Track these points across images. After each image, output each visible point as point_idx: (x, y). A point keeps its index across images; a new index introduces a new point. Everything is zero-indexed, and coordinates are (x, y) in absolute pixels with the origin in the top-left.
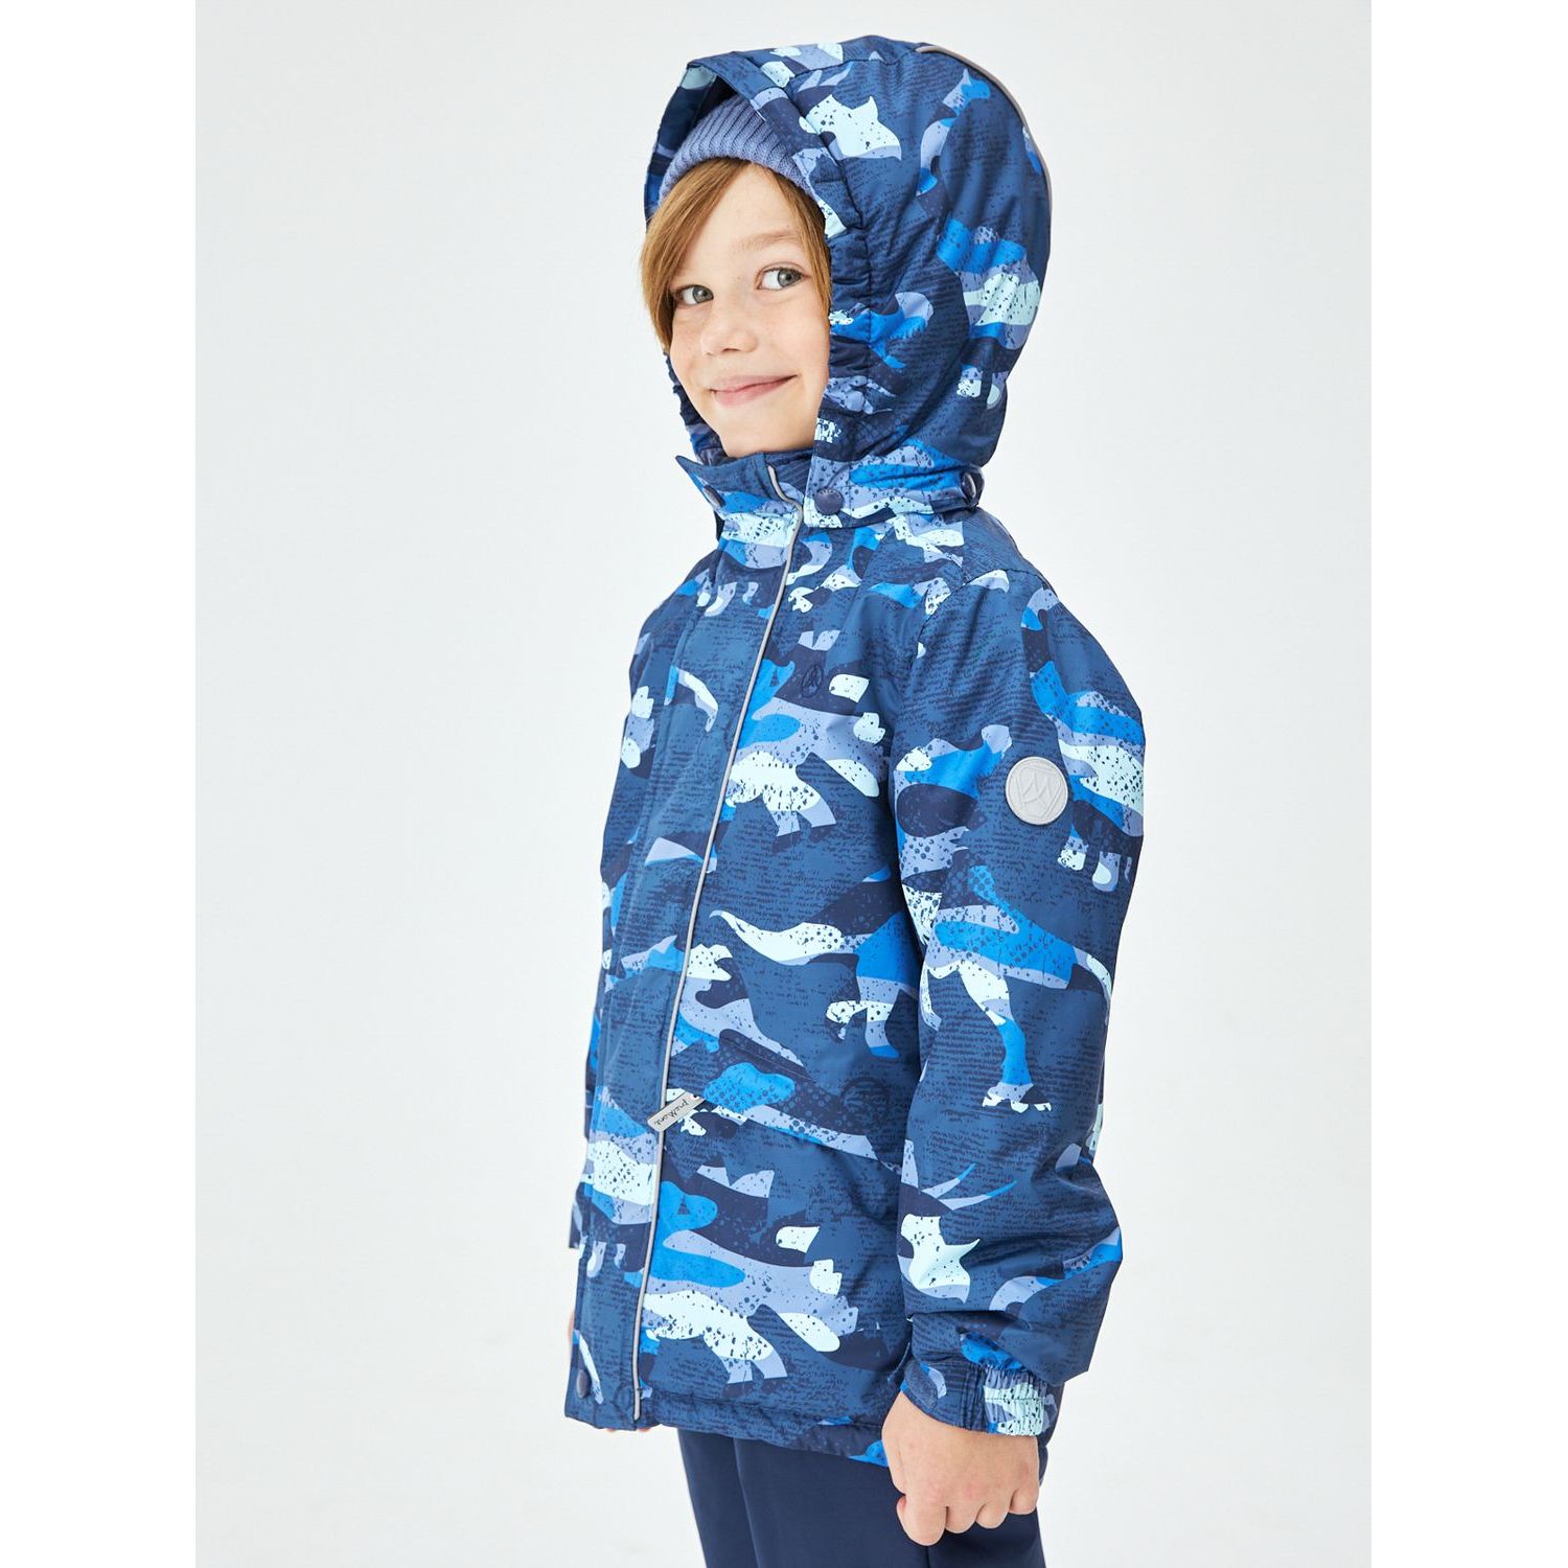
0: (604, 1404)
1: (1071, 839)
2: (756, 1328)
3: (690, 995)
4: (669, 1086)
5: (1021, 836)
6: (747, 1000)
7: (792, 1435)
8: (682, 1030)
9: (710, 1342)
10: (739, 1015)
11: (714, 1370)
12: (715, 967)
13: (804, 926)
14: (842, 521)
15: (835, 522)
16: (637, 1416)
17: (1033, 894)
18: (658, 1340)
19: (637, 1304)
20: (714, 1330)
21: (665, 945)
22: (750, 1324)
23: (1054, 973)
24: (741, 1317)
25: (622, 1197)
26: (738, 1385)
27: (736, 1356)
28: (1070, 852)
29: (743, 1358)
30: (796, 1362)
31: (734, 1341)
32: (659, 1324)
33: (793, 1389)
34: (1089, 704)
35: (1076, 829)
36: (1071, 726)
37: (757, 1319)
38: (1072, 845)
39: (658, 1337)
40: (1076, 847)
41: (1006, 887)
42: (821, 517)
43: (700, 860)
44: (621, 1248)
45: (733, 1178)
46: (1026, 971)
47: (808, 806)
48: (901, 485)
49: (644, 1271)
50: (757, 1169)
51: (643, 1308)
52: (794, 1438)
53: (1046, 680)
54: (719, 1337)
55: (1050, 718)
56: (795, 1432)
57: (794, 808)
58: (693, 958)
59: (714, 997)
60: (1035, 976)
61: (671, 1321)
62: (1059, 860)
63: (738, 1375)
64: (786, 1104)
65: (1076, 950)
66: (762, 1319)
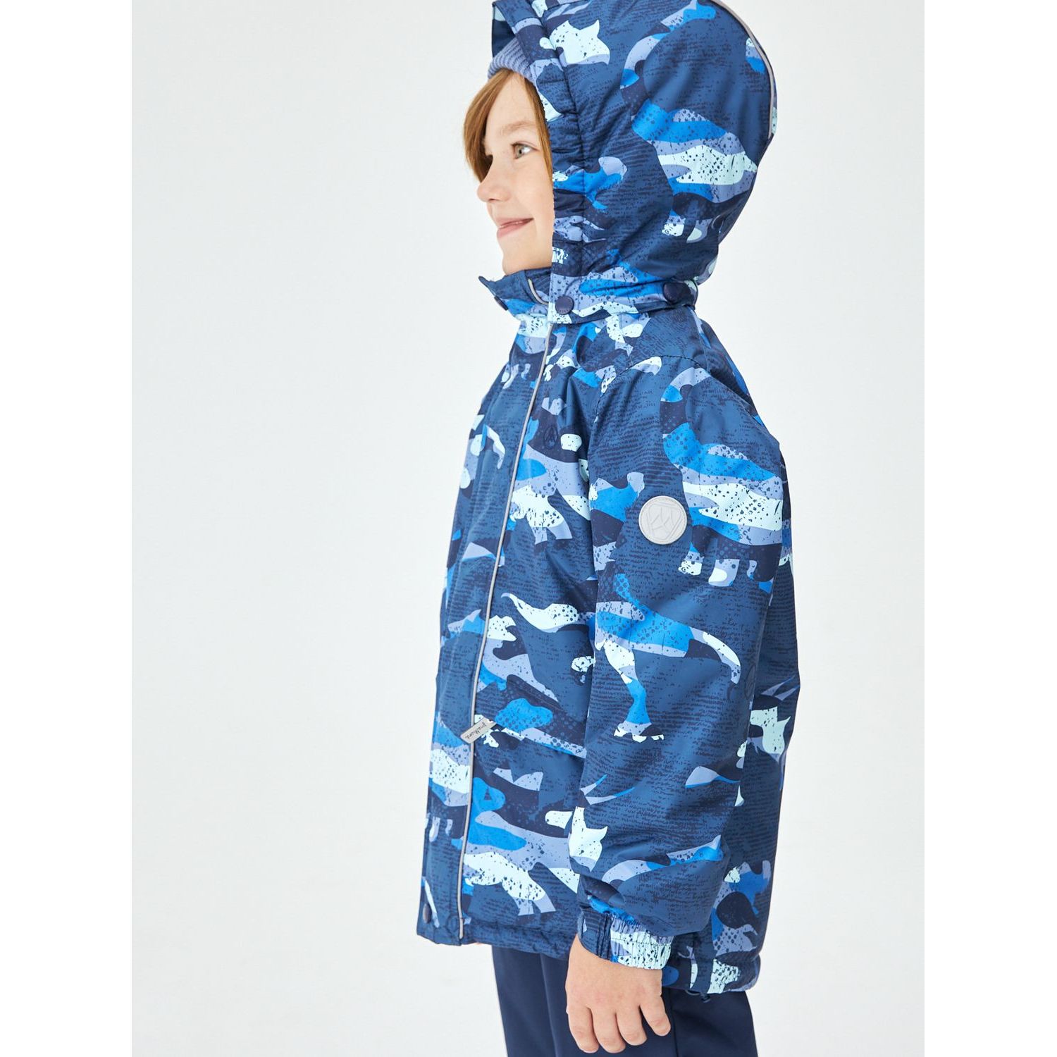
0: (440, 928)
1: (690, 553)
2: (535, 879)
3: (489, 651)
4: (476, 713)
5: (650, 553)
6: (527, 655)
7: (562, 950)
8: (484, 675)
9: (506, 887)
10: (521, 666)
11: (509, 907)
12: (505, 631)
13: (553, 606)
14: (572, 319)
15: (568, 319)
16: (461, 936)
17: (657, 594)
18: (472, 885)
19: (459, 861)
20: (509, 880)
21: (473, 616)
22: (530, 876)
23: (673, 646)
24: (524, 871)
25: (450, 787)
26: (525, 917)
27: (523, 897)
28: (689, 563)
29: (527, 899)
30: (561, 902)
31: (521, 887)
32: (473, 875)
33: (560, 919)
34: (717, 453)
35: (695, 546)
36: (699, 470)
37: (534, 872)
38: (691, 558)
39: (473, 884)
40: (693, 559)
41: (638, 589)
42: (559, 316)
43: (494, 557)
44: (450, 822)
45: (515, 777)
46: (648, 645)
47: (555, 524)
48: (612, 294)
49: (464, 838)
50: (532, 771)
51: (463, 864)
52: (563, 953)
53: (678, 438)
54: (512, 884)
55: (677, 466)
56: (564, 948)
57: (545, 525)
58: (491, 625)
60: (655, 649)
61: (481, 873)
62: (680, 569)
63: (525, 910)
64: (548, 727)
65: (693, 630)
66: (537, 872)
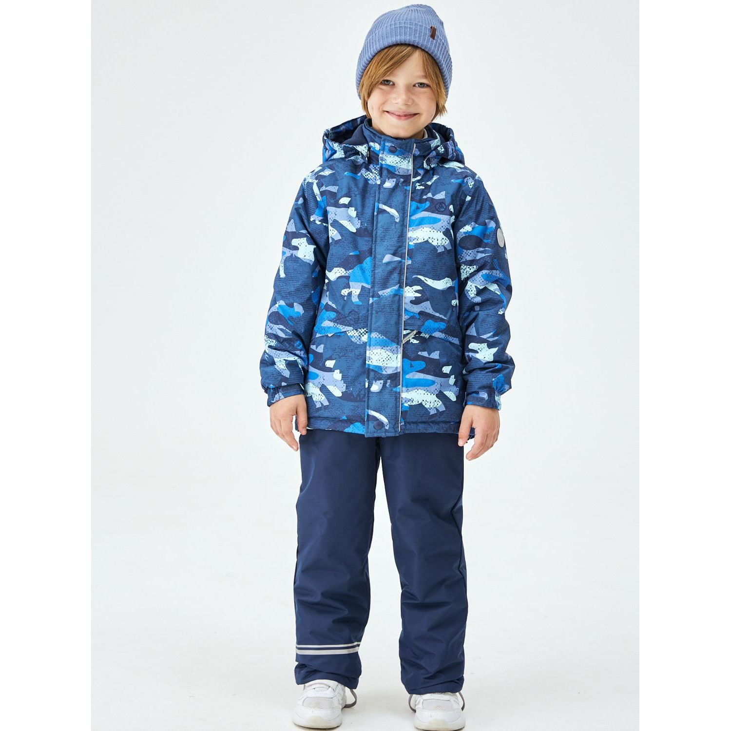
0: (390, 428)
2: (438, 397)
3: (407, 302)
4: (404, 330)
6: (429, 302)
8: (407, 312)
9: (424, 404)
10: (427, 307)
11: (426, 412)
12: (414, 293)
13: (444, 279)
16: (400, 430)
18: (408, 406)
19: (400, 396)
20: (425, 401)
21: (395, 287)
22: (436, 397)
24: (434, 395)
25: (386, 365)
26: (433, 415)
27: (431, 407)
29: (433, 407)
30: (448, 405)
31: (431, 402)
32: (409, 401)
43: (404, 261)
44: (389, 381)
45: (429, 354)
47: (446, 243)
49: (400, 386)
50: (434, 351)
51: (402, 397)
52: (445, 429)
56: (445, 427)
57: (443, 244)
58: (406, 290)
59: (416, 302)
61: (412, 400)
63: (432, 412)
64: (444, 330)
66: (439, 395)
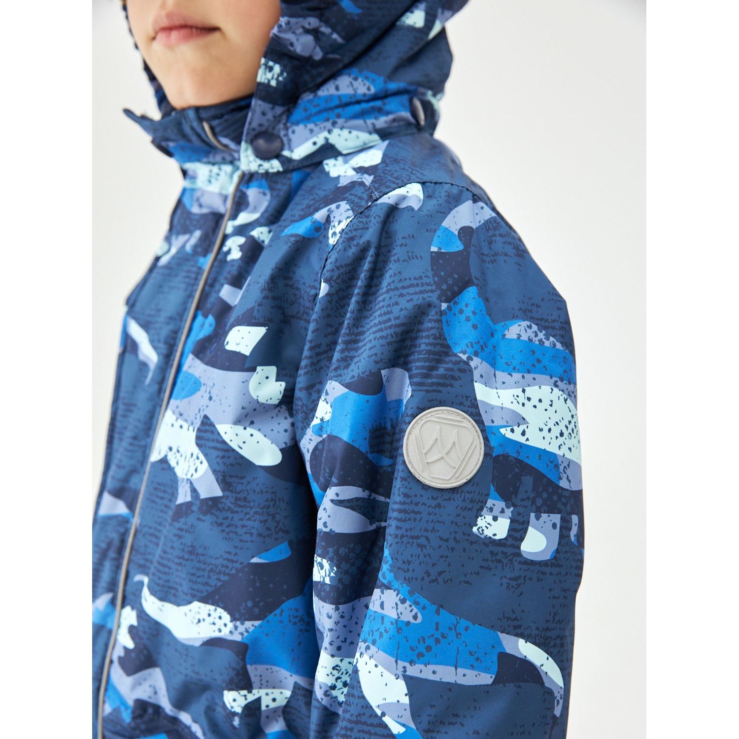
1: (490, 503)
3: (116, 656)
5: (424, 504)
6: (158, 671)
8: (110, 691)
12: (126, 633)
13: (196, 605)
14: (282, 163)
15: (275, 166)
17: (440, 574)
21: (103, 602)
23: (472, 667)
28: (489, 518)
34: (519, 336)
35: (497, 490)
36: (493, 364)
38: (491, 510)
40: (496, 511)
41: (405, 567)
42: (259, 162)
43: (132, 519)
46: (431, 668)
47: (198, 475)
48: (338, 116)
53: (461, 312)
55: (464, 357)
57: (189, 475)
58: (123, 618)
60: (445, 674)
62: (475, 529)
65: (502, 636)
